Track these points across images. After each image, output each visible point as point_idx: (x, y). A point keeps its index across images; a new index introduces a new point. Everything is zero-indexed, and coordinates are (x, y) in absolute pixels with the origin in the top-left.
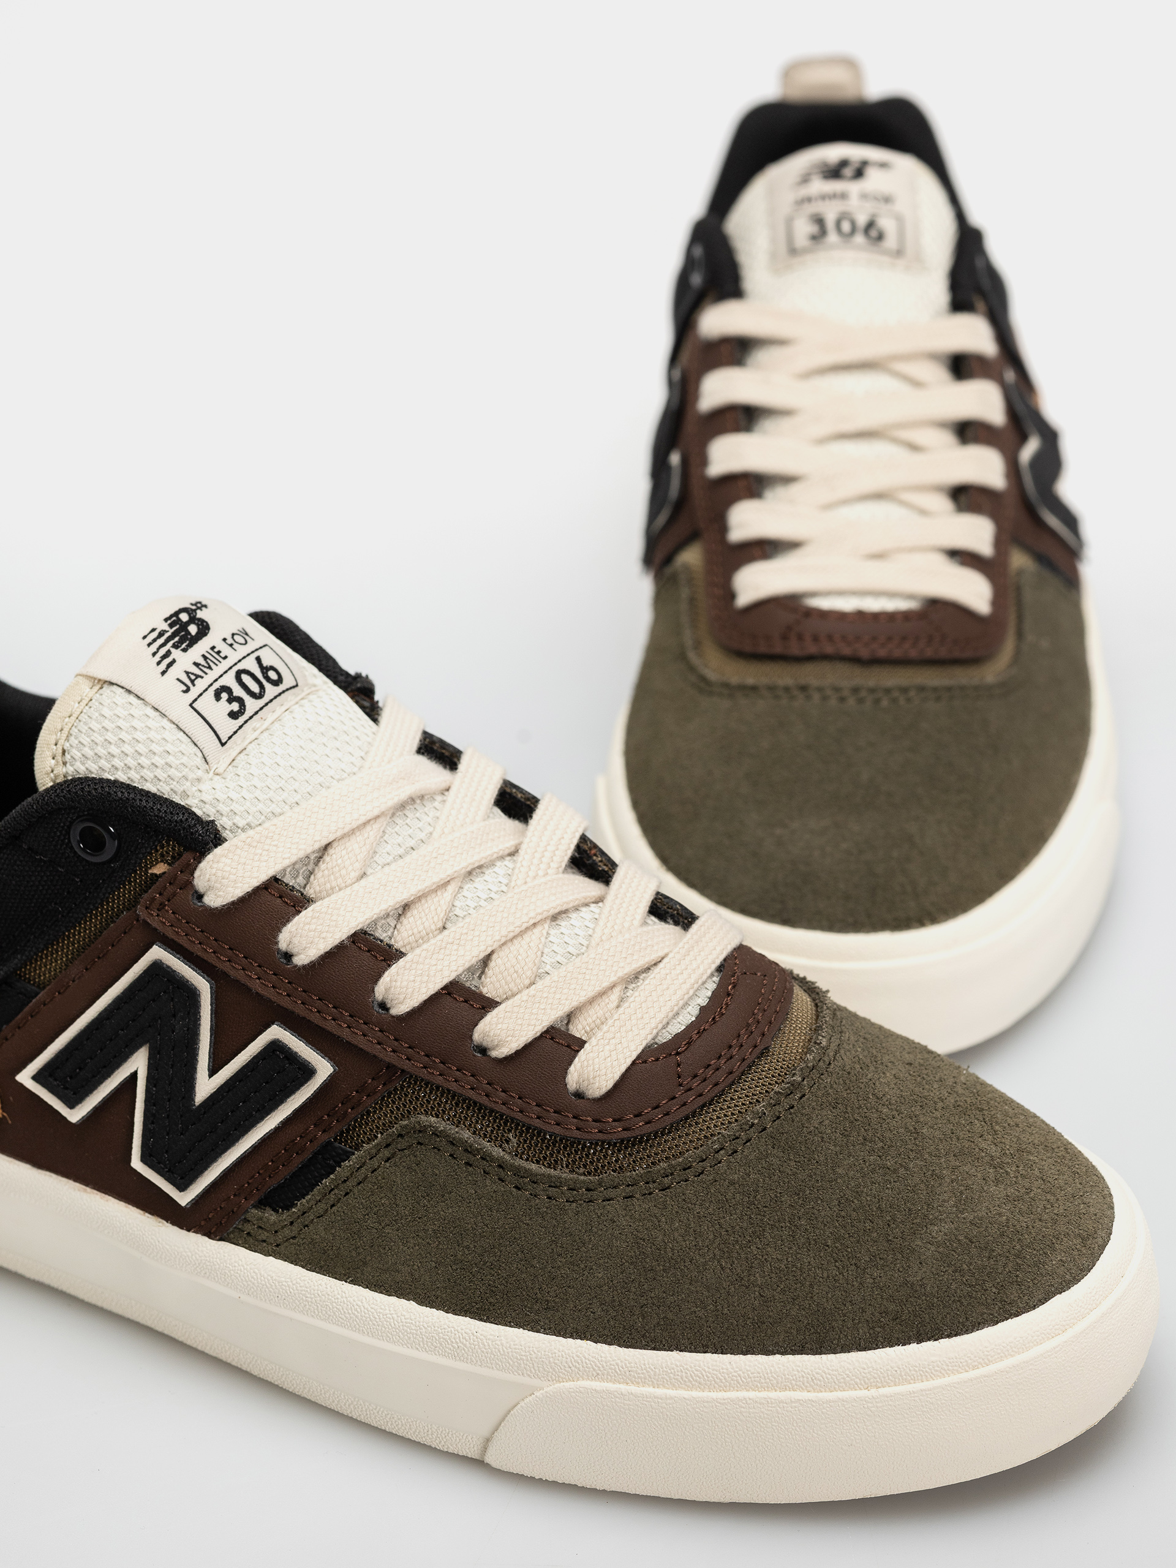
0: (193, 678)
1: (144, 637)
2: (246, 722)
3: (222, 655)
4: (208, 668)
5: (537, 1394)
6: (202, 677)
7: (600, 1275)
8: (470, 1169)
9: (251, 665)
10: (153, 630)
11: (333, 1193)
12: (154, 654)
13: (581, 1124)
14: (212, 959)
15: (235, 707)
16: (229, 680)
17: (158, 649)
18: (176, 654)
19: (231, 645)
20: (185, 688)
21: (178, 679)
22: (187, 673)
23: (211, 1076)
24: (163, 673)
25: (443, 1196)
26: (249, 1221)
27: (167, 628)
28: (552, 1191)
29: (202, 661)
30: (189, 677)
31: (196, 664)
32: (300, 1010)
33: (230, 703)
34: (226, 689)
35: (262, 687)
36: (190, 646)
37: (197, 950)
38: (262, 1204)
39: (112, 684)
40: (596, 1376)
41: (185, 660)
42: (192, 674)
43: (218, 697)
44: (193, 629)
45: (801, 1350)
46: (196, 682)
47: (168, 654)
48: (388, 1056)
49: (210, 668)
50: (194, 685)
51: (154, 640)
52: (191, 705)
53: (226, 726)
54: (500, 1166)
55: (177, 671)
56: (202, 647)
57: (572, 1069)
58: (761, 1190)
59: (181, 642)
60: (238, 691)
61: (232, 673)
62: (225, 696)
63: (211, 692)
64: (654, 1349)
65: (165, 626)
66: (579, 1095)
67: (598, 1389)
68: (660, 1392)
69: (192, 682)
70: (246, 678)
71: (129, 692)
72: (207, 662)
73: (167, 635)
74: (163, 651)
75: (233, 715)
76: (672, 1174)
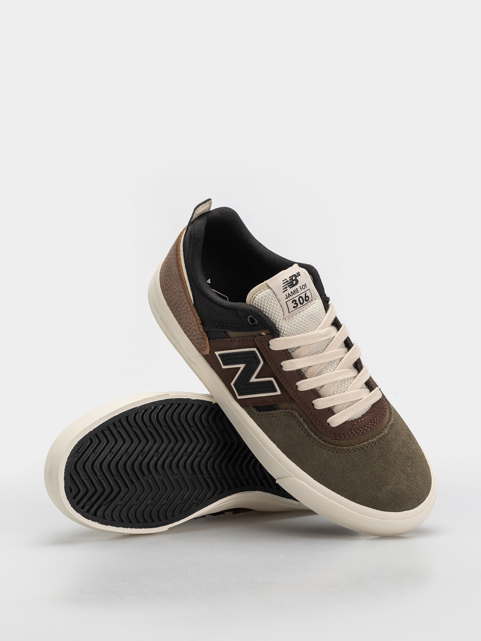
0: (289, 295)
1: (283, 281)
2: (296, 309)
3: (298, 291)
4: (293, 294)
5: (292, 478)
6: (291, 296)
7: (315, 463)
8: (300, 427)
9: (303, 295)
10: (286, 279)
11: (269, 415)
12: (283, 286)
13: (326, 430)
14: (266, 358)
15: (296, 305)
16: (297, 299)
17: (285, 285)
18: (288, 288)
19: (301, 289)
20: (286, 297)
21: (286, 295)
22: (289, 294)
23: (255, 378)
24: (283, 292)
25: (291, 429)
26: (250, 408)
27: (289, 280)
28: (314, 441)
29: (293, 292)
30: (288, 295)
31: (291, 292)
32: (279, 378)
33: (295, 304)
34: (295, 301)
35: (303, 302)
36: (292, 287)
37: (263, 354)
38: (254, 407)
39: (271, 289)
40: (305, 482)
41: (290, 290)
42: (290, 294)
43: (293, 302)
44: (294, 282)
45: (349, 498)
46: (289, 297)
47: (286, 287)
48: (293, 397)
49: (294, 294)
50: (289, 298)
51: (285, 283)
52: (286, 302)
53: (291, 309)
54: (306, 430)
55: (286, 293)
56: (294, 288)
57: (329, 419)
58: (356, 462)
59: (290, 285)
60: (298, 302)
61: (298, 297)
62: (294, 302)
63: (292, 301)
64: (319, 483)
65: (288, 279)
66: (328, 424)
67: (304, 485)
68: (316, 492)
69: (289, 296)
70: (301, 299)
71: (274, 293)
72: (294, 293)
73: (288, 282)
74: (285, 287)
75: (294, 307)
76: (340, 450)
